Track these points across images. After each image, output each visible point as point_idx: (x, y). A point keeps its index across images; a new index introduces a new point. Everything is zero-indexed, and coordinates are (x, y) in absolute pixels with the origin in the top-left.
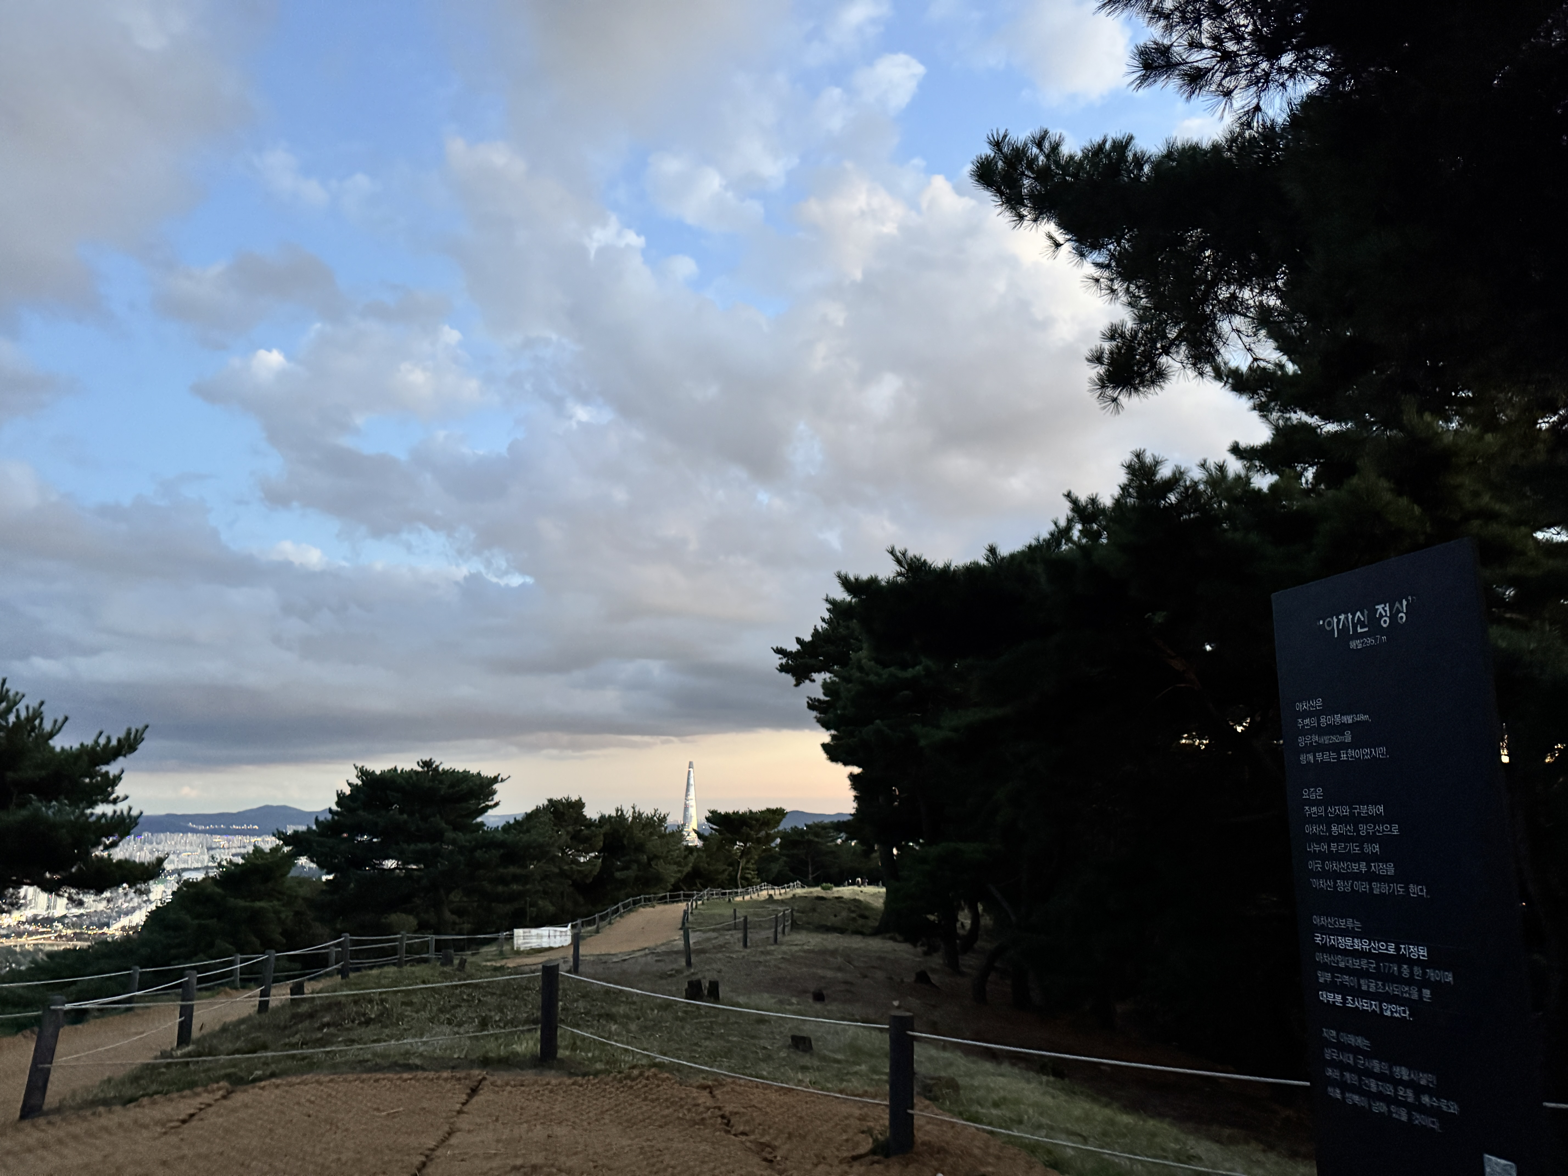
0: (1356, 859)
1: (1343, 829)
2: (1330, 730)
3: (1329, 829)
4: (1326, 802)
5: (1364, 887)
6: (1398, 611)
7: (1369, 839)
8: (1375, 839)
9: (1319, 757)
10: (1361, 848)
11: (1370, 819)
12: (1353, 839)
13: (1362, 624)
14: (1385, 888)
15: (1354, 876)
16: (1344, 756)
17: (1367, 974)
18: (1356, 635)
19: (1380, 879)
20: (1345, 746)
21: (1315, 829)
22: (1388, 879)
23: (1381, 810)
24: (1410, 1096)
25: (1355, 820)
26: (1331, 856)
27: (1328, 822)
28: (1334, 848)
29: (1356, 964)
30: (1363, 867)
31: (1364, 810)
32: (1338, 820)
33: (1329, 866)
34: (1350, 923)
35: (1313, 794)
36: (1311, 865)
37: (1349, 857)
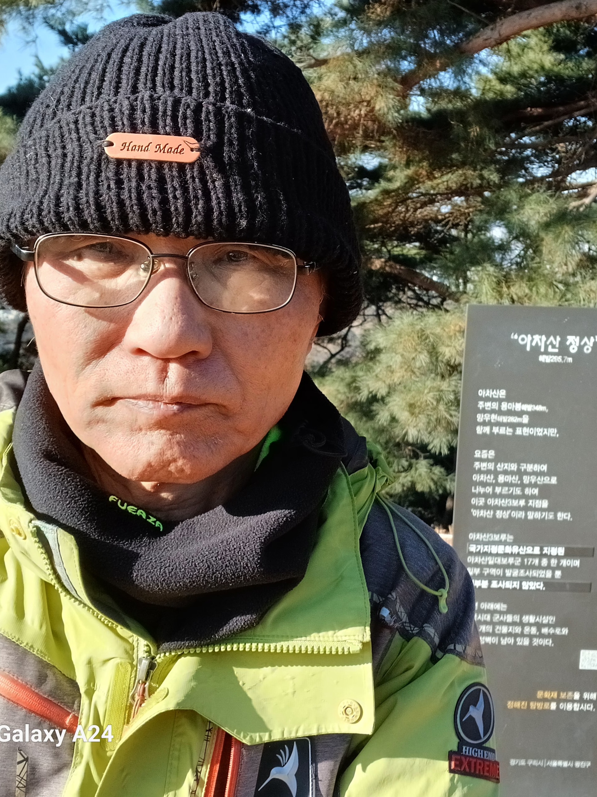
0: (518, 497)
1: (509, 479)
2: (510, 413)
3: (496, 478)
4: (496, 460)
5: (521, 515)
6: (585, 344)
7: (531, 485)
8: (535, 485)
9: (496, 430)
10: (523, 491)
11: (534, 473)
12: (516, 485)
13: (554, 347)
14: (538, 515)
15: (513, 508)
16: (519, 431)
17: (513, 567)
18: (546, 353)
19: (535, 509)
20: (521, 425)
21: (483, 478)
22: (541, 510)
23: (544, 468)
24: (534, 630)
25: (520, 473)
26: (494, 495)
27: (496, 473)
28: (498, 490)
29: (504, 561)
30: (522, 503)
31: (530, 467)
32: (505, 472)
33: (491, 502)
34: (503, 537)
35: (485, 454)
36: (474, 501)
37: (511, 496)
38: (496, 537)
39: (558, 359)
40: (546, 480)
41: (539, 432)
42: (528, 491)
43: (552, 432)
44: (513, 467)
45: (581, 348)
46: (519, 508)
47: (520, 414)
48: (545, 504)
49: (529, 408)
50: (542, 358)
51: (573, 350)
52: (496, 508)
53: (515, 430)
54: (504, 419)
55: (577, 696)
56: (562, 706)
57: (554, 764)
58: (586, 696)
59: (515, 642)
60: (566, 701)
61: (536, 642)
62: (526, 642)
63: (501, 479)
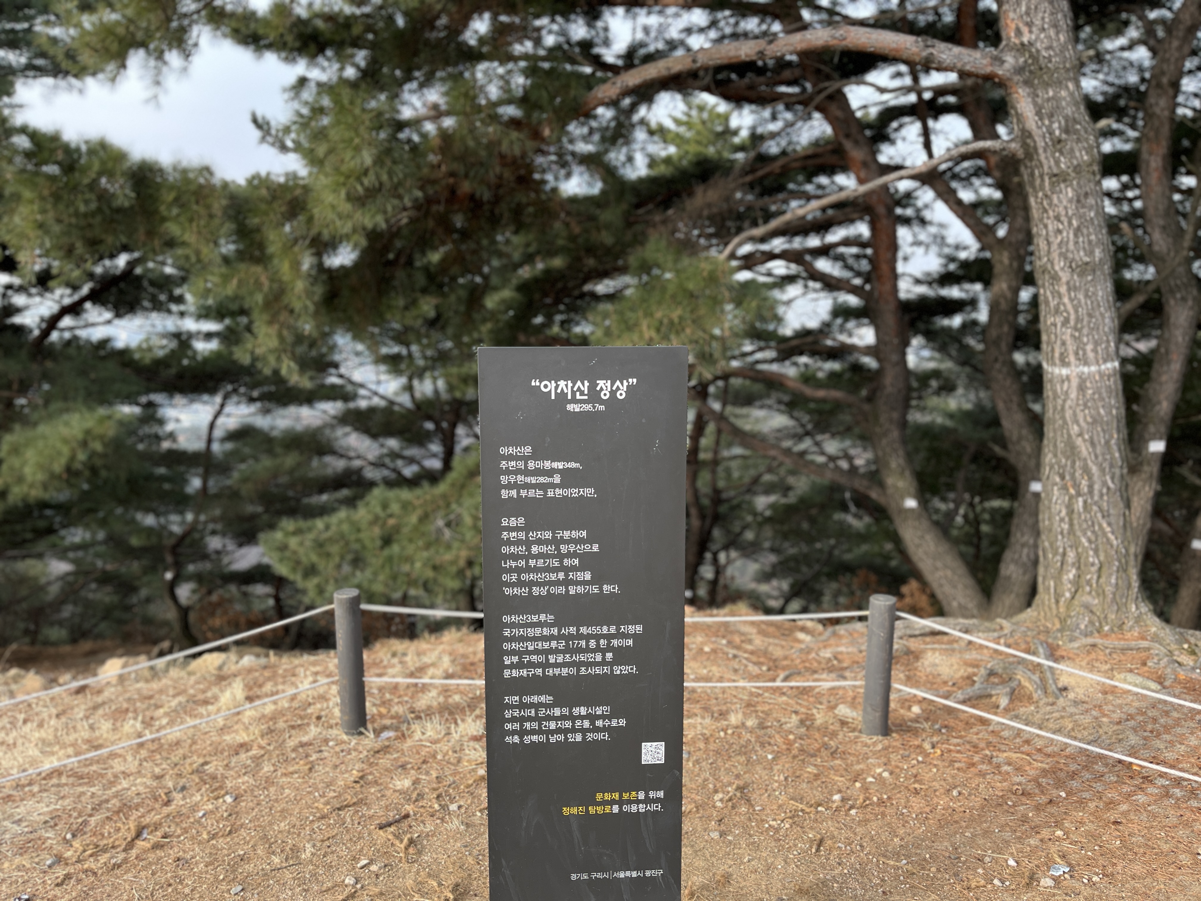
0: (556, 570)
1: (544, 549)
2: (538, 472)
3: (529, 549)
4: (527, 528)
5: (562, 590)
6: (618, 388)
7: (569, 555)
8: (574, 555)
9: (523, 493)
10: (561, 562)
11: (571, 541)
12: (553, 556)
13: (582, 393)
14: (580, 589)
15: (551, 583)
16: (550, 494)
17: (556, 651)
18: (574, 401)
19: (577, 583)
20: (553, 486)
21: (513, 549)
22: (584, 583)
23: (584, 534)
24: (586, 724)
25: (557, 542)
26: (529, 569)
27: (528, 544)
28: (532, 563)
29: (546, 646)
30: (561, 576)
31: (566, 534)
32: (539, 542)
33: (525, 577)
34: (543, 617)
35: (513, 522)
36: (505, 577)
37: (548, 569)
38: (535, 619)
39: (588, 407)
40: (587, 548)
41: (574, 492)
42: (567, 562)
43: (589, 492)
44: (548, 535)
45: (613, 393)
46: (558, 583)
47: (550, 473)
48: (588, 576)
49: (560, 465)
50: (570, 407)
51: (605, 395)
52: (531, 584)
53: (546, 493)
54: (533, 480)
55: (641, 796)
56: (625, 808)
57: (622, 875)
58: (652, 794)
59: (566, 739)
60: (630, 802)
61: (590, 736)
62: (579, 738)
63: (535, 549)
